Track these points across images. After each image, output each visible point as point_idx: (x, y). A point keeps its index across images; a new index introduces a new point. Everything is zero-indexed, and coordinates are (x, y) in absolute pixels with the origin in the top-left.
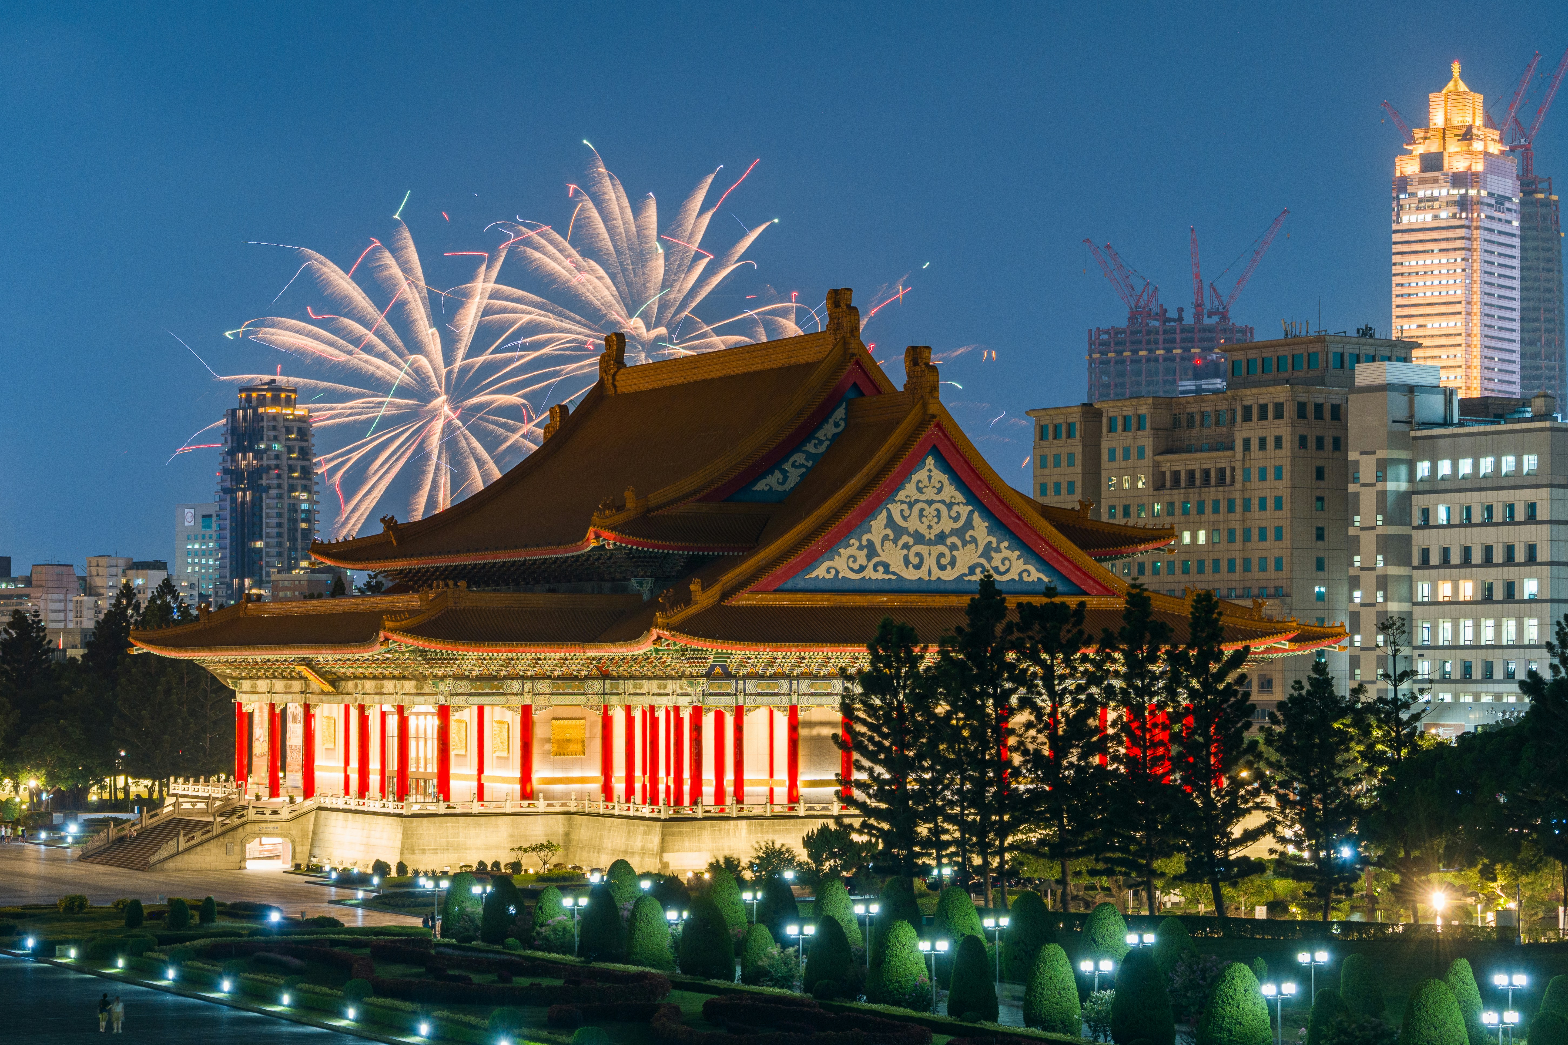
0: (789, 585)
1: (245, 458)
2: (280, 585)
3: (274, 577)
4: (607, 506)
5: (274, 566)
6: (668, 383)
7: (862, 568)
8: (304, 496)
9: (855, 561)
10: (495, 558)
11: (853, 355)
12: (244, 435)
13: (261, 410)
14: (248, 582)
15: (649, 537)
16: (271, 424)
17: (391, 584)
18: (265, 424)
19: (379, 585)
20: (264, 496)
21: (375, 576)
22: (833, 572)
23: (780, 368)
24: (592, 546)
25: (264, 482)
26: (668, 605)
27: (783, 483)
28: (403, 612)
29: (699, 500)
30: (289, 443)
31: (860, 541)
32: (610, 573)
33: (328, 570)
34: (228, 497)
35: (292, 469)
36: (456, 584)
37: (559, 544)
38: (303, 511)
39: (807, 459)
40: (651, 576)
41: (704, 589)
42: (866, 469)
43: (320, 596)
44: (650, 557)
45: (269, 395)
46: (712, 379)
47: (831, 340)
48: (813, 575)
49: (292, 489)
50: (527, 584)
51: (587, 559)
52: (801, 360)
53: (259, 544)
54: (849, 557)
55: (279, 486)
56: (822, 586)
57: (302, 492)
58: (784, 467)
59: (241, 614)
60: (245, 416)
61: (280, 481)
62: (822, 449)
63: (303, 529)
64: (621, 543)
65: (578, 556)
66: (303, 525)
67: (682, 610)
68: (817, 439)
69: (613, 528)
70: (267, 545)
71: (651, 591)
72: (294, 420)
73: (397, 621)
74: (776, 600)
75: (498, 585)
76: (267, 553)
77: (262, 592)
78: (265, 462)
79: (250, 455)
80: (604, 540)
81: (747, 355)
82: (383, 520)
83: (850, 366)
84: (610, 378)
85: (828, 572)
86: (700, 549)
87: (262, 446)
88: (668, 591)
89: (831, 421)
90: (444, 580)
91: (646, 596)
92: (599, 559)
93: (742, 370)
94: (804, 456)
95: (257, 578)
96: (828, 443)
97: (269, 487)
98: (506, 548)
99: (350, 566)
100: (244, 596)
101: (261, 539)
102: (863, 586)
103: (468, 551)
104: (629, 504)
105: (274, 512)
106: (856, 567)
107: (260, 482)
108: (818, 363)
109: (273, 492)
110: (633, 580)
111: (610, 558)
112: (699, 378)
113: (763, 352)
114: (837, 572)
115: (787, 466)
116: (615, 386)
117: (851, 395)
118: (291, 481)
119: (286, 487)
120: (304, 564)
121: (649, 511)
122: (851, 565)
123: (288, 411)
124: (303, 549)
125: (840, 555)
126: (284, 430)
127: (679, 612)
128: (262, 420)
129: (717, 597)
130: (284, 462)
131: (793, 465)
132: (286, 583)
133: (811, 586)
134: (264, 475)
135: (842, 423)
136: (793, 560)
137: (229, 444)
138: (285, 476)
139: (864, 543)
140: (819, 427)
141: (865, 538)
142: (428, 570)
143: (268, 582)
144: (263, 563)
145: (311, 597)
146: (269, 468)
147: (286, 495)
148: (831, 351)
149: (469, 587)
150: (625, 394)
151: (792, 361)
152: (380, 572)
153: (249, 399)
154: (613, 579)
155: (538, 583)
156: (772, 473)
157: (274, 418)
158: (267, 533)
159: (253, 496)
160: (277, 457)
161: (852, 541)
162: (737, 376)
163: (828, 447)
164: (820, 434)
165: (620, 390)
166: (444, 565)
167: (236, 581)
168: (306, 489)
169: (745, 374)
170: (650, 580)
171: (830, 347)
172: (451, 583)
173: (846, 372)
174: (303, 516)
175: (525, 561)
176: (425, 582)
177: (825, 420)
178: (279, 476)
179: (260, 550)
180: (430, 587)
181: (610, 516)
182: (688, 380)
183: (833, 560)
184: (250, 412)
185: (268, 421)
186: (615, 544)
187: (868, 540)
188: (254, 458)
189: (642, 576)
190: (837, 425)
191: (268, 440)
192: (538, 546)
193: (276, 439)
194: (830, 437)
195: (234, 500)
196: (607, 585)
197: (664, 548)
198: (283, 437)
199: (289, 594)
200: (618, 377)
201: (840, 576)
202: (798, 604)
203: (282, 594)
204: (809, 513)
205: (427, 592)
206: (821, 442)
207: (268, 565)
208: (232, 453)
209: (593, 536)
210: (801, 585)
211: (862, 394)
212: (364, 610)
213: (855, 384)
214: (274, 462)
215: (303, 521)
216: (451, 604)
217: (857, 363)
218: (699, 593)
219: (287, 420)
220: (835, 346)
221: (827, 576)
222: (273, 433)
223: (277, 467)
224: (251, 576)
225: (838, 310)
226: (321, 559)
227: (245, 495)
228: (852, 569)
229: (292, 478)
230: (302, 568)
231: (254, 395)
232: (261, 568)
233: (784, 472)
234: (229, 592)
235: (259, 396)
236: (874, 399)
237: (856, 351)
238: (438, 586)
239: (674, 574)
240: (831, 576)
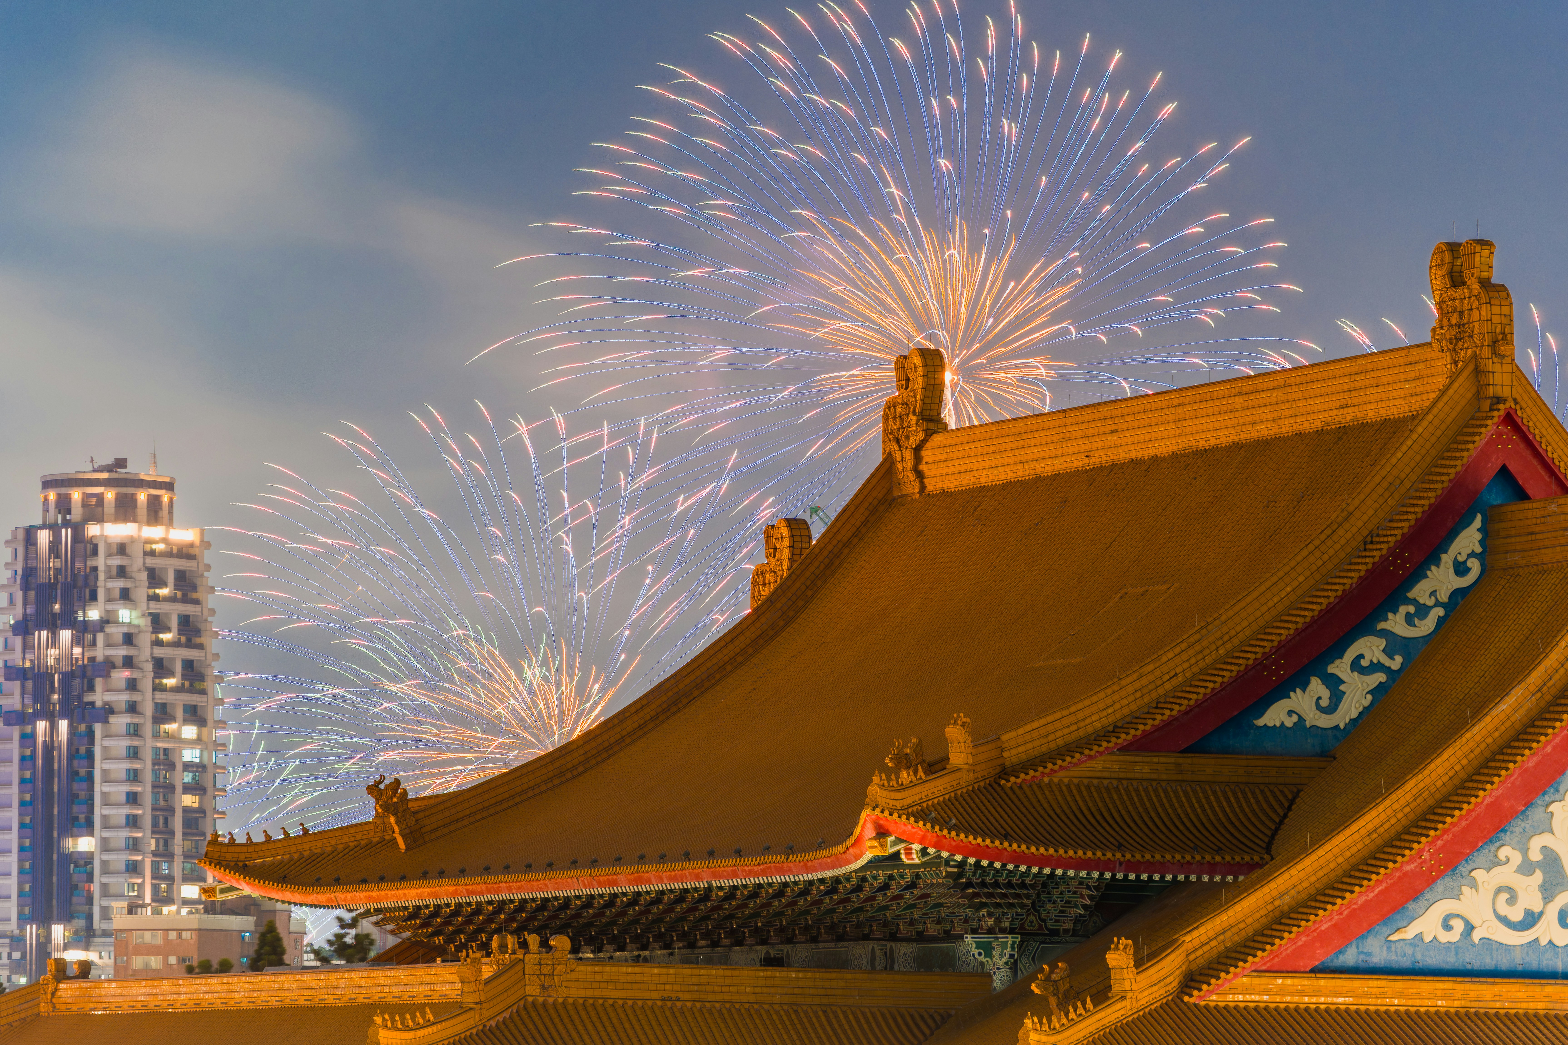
0: (1350, 956)
1: (54, 641)
2: (134, 939)
3: (121, 921)
4: (904, 762)
5: (120, 896)
6: (1047, 468)
7: (1531, 919)
8: (190, 732)
9: (1512, 900)
10: (639, 881)
11: (1499, 400)
12: (52, 587)
13: (93, 530)
14: (58, 932)
15: (1006, 837)
16: (116, 561)
17: (391, 941)
18: (100, 562)
19: (363, 943)
20: (98, 728)
21: (354, 923)
22: (1458, 926)
23: (1320, 433)
24: (868, 856)
25: (98, 697)
26: (1053, 1001)
27: (1331, 709)
28: (421, 1007)
29: (1124, 749)
30: (155, 607)
31: (1525, 851)
32: (912, 923)
33: (245, 907)
34: (16, 732)
35: (161, 668)
36: (544, 944)
37: (790, 850)
38: (187, 766)
39: (1389, 652)
40: (1012, 931)
41: (1139, 963)
42: (1535, 677)
43: (225, 968)
44: (1010, 885)
45: (110, 495)
46: (1155, 459)
47: (1442, 364)
48: (1409, 933)
49: (163, 714)
50: (715, 944)
51: (859, 888)
52: (1371, 414)
53: (85, 844)
54: (1499, 891)
55: (132, 708)
56: (1433, 960)
57: (186, 721)
58: (1331, 669)
59: (44, 1008)
60: (54, 547)
61: (136, 697)
62: (1426, 626)
63: (186, 810)
64: (939, 847)
65: (837, 880)
66: (189, 800)
67: (1089, 1014)
68: (1414, 602)
69: (921, 815)
70: (105, 846)
71: (1014, 966)
72: (168, 554)
73: (407, 1029)
74: (1318, 993)
75: (644, 948)
76: (104, 864)
77: (92, 956)
78: (100, 652)
79: (66, 635)
80: (899, 840)
81: (1238, 400)
82: (374, 789)
83: (1490, 428)
84: (908, 455)
85: (1447, 927)
86: (1130, 866)
87: (93, 614)
88: (1053, 967)
89: (1447, 559)
90: (517, 932)
91: (1000, 979)
92: (885, 887)
93: (1226, 437)
94: (1383, 643)
95: (80, 923)
96: (1440, 612)
97: (109, 710)
98: (662, 858)
99: (297, 897)
100: (51, 966)
101: (91, 834)
102: (1534, 963)
103: (574, 864)
104: (958, 756)
105: (121, 768)
106: (1516, 914)
107: (88, 698)
108: (1415, 418)
109: (119, 722)
110: (969, 939)
111: (912, 885)
112: (1123, 455)
113: (1277, 395)
114: (1470, 928)
115: (1340, 668)
116: (920, 475)
117: (1494, 498)
118: (160, 697)
119: (148, 709)
120: (190, 891)
121: (1005, 772)
122: (1504, 909)
123: (154, 532)
124: (187, 856)
125: (1474, 885)
126: (144, 576)
127: (1082, 1018)
128: (95, 552)
129: (1174, 983)
130: (144, 652)
131: (1356, 665)
132: (148, 936)
133: (1405, 962)
134: (99, 683)
135: (1475, 565)
136: (1358, 897)
137: (19, 610)
138: (147, 684)
139: (1535, 855)
140: (1417, 574)
141: (1536, 844)
142: (478, 909)
143: (106, 934)
144: (95, 888)
145: (206, 969)
146: (109, 665)
147: (148, 729)
148: (1443, 392)
149: (575, 950)
150: (945, 494)
151: (1348, 416)
152: (367, 913)
153: (64, 505)
154: (920, 937)
155: (740, 943)
156: (1304, 686)
157: (122, 549)
158: (104, 818)
159: (72, 732)
160: (128, 639)
161: (1504, 852)
162: (1215, 449)
163: (1441, 621)
164: (1421, 591)
165: (932, 486)
166: (517, 896)
167: (32, 931)
168: (194, 715)
169: (1236, 447)
170: (1010, 939)
171: (1441, 381)
172: (533, 940)
173: (1480, 441)
174: (188, 777)
175: (709, 889)
176: (472, 937)
177: (1433, 558)
178: (132, 685)
179: (88, 858)
180: (485, 948)
181: (912, 785)
182: (1095, 461)
183: (1457, 897)
184: (67, 534)
185: (109, 555)
186: (924, 852)
187: (1545, 849)
188: (77, 640)
189: (990, 931)
190: (1461, 569)
191: (109, 600)
192: (739, 853)
193: (125, 595)
194: (1444, 597)
195: (28, 739)
196: (905, 951)
197: (1043, 862)
198: (141, 592)
199: (155, 962)
200: (926, 454)
201: (1476, 936)
202: (1372, 1003)
203: (138, 962)
204: (1395, 782)
205: (476, 962)
206: (1422, 611)
207: (106, 892)
208: (23, 628)
209: (870, 832)
210: (1379, 956)
211: (1523, 495)
212: (330, 1001)
213: (1504, 471)
214: (120, 652)
215: (188, 789)
216: (533, 991)
217: (1509, 419)
218: (1130, 973)
219: (152, 553)
220: (1453, 378)
221: (1445, 937)
222: (118, 584)
223: (128, 662)
224: (66, 917)
225: (1459, 292)
226: (231, 879)
227: (53, 728)
228: (1505, 921)
229: (164, 689)
230: (186, 902)
231: (76, 495)
232: (90, 901)
233: (1333, 683)
234: (16, 955)
235: (87, 497)
236: (1553, 507)
237: (1506, 392)
238: (503, 948)
239: (1069, 925)
240: (1454, 936)
